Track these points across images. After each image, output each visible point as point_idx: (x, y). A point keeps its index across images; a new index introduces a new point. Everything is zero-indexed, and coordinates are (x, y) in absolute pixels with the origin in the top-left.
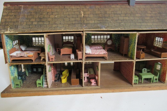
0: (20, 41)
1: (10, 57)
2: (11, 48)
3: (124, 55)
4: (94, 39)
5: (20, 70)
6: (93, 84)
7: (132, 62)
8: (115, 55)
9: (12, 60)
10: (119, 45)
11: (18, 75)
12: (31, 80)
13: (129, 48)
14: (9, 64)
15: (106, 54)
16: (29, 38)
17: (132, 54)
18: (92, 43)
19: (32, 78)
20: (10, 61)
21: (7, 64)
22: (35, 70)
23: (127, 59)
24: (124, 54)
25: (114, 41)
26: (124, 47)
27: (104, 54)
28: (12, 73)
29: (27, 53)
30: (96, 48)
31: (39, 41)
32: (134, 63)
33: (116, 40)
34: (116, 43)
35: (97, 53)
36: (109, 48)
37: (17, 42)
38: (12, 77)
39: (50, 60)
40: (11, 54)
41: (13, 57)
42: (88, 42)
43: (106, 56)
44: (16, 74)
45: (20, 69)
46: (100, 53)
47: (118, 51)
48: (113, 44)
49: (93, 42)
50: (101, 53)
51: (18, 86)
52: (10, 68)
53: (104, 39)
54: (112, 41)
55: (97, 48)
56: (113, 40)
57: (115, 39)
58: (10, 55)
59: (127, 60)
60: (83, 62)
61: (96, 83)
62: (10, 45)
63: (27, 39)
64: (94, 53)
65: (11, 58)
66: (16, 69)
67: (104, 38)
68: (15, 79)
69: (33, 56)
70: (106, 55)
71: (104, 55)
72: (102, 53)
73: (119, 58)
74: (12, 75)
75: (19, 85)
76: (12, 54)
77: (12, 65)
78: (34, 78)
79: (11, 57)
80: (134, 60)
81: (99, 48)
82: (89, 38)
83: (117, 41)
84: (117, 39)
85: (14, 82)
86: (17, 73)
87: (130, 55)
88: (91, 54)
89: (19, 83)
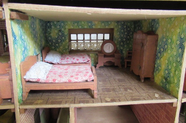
3: (143, 81)
4: (77, 40)
7: (172, 104)
8: (119, 80)
10: (129, 53)
13: (158, 62)
15: (93, 80)
17: (166, 79)
18: (72, 49)
23: (157, 95)
24: (142, 76)
25: (118, 46)
26: (144, 59)
27: (87, 81)
30: (75, 61)
32: (176, 108)
33: (122, 43)
34: (122, 51)
35: (65, 79)
36: (107, 61)
42: (61, 47)
43: (93, 87)
46: (73, 80)
47: (127, 66)
48: (116, 51)
49: (74, 47)
50: (77, 78)
53: (92, 41)
54: (115, 45)
55: (78, 62)
56: (116, 42)
57: (120, 40)
59: (156, 98)
60: (14, 109)
64: (54, 80)
67: (97, 40)
70: (92, 83)
71: (87, 83)
72: (80, 80)
73: (130, 89)
80: (177, 98)
81: (82, 62)
82: (63, 38)
83: (125, 46)
84: (124, 40)
87: (162, 82)
88: (43, 81)
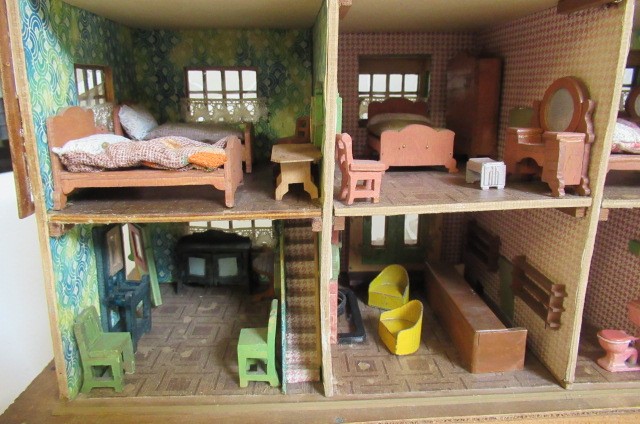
0: (117, 80)
1: (56, 166)
2: (65, 105)
5: (114, 267)
6: (617, 364)
9: (69, 189)
11: (102, 302)
12: (182, 331)
14: (47, 217)
16: (165, 72)
19: (187, 320)
20: (57, 196)
21: (32, 218)
22: (198, 268)
28: (69, 289)
29: (175, 145)
31: (224, 92)
37: (99, 81)
38: (66, 319)
39: (355, 194)
40: (61, 145)
41: (78, 165)
44: (91, 296)
45: (118, 260)
51: (105, 382)
52: (54, 251)
58: (55, 150)
61: (634, 360)
62: (56, 79)
63: (154, 79)
65: (66, 175)
66: (92, 261)
68: (83, 330)
69: (228, 165)
74: (69, 305)
75: (116, 371)
76: (71, 147)
77: (69, 227)
78: (202, 320)
79: (65, 168)
85: (77, 348)
86: (95, 287)
89: (113, 359)
